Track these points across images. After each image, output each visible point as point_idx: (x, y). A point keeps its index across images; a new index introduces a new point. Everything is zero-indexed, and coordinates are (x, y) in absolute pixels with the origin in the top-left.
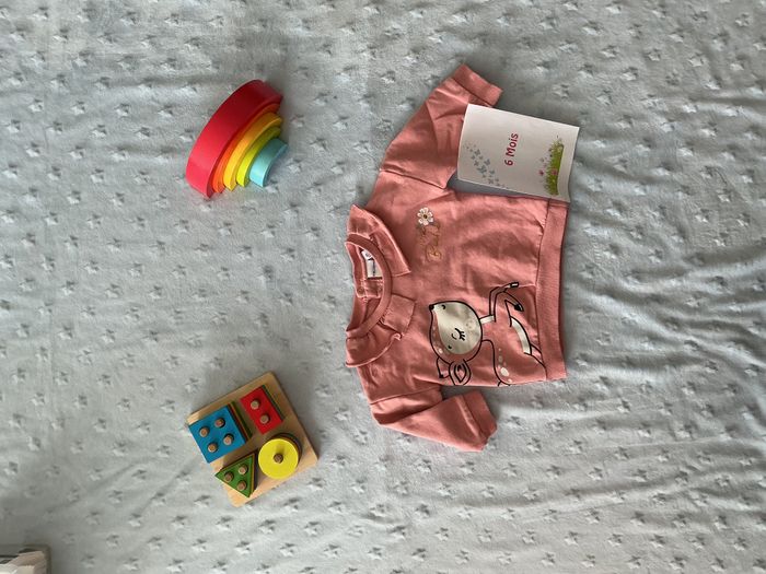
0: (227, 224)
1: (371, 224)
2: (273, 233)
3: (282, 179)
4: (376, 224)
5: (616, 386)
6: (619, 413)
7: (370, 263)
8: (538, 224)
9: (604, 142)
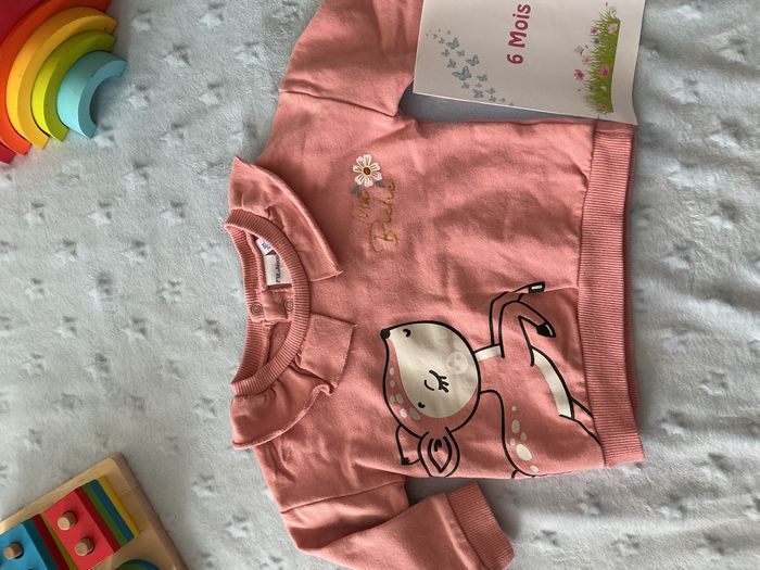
0: (36, 206)
1: (265, 188)
2: (108, 215)
3: (119, 123)
4: (276, 190)
5: (740, 472)
6: (749, 521)
7: (270, 261)
8: (577, 170)
9: (699, 8)
